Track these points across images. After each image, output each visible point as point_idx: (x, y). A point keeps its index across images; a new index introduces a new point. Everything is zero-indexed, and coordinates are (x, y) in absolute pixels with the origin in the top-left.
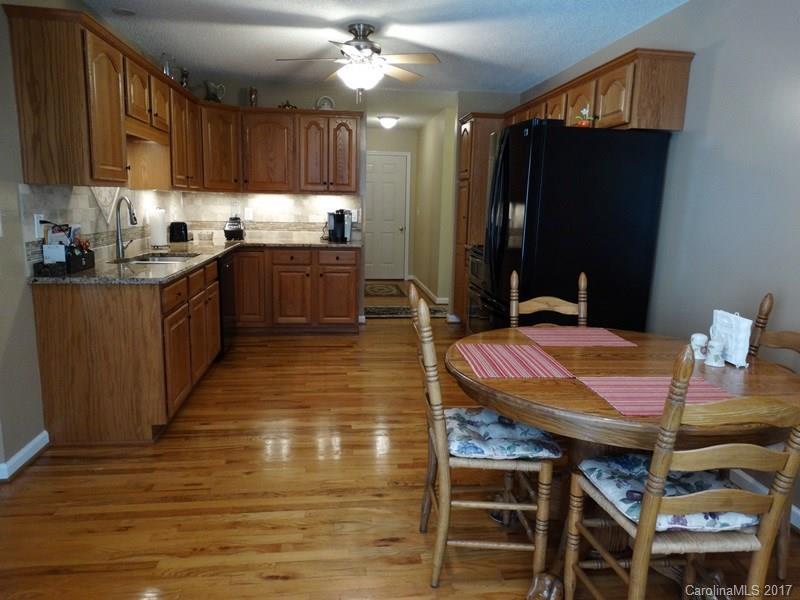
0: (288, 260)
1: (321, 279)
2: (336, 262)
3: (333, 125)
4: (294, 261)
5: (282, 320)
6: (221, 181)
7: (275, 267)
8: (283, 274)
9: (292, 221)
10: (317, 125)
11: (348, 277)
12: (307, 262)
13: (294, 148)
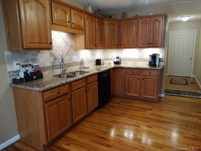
0: (132, 73)
1: (143, 81)
2: (149, 74)
3: (152, 21)
4: (133, 73)
5: (129, 94)
6: (112, 45)
7: (126, 75)
8: (129, 78)
9: (138, 58)
10: (146, 21)
11: (154, 81)
12: (138, 74)
13: (137, 31)
